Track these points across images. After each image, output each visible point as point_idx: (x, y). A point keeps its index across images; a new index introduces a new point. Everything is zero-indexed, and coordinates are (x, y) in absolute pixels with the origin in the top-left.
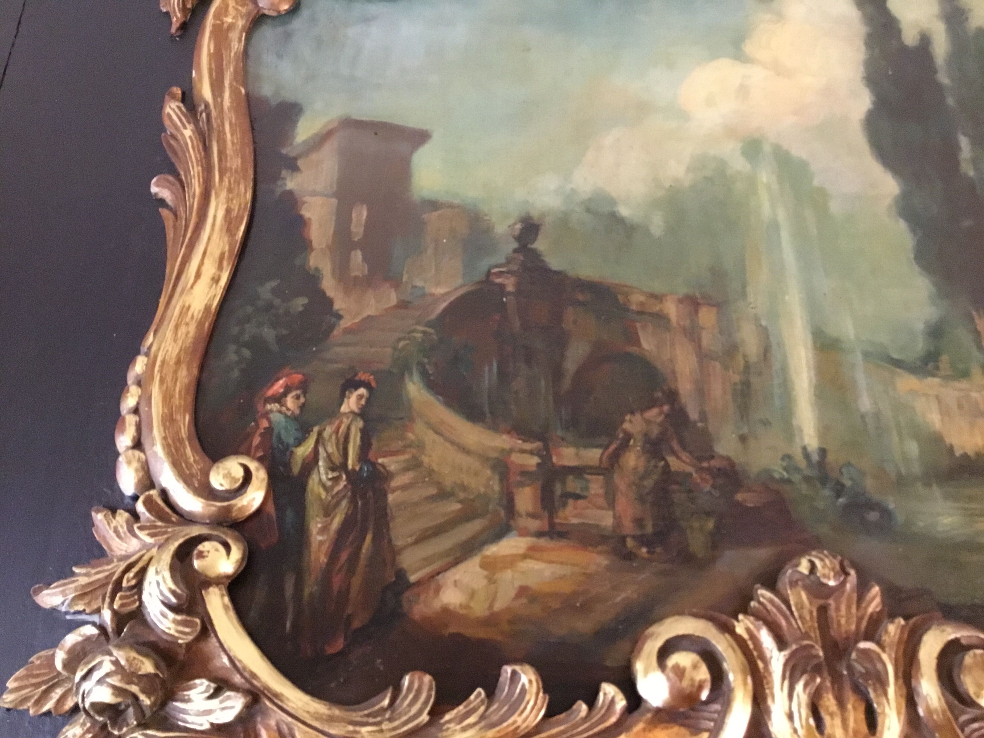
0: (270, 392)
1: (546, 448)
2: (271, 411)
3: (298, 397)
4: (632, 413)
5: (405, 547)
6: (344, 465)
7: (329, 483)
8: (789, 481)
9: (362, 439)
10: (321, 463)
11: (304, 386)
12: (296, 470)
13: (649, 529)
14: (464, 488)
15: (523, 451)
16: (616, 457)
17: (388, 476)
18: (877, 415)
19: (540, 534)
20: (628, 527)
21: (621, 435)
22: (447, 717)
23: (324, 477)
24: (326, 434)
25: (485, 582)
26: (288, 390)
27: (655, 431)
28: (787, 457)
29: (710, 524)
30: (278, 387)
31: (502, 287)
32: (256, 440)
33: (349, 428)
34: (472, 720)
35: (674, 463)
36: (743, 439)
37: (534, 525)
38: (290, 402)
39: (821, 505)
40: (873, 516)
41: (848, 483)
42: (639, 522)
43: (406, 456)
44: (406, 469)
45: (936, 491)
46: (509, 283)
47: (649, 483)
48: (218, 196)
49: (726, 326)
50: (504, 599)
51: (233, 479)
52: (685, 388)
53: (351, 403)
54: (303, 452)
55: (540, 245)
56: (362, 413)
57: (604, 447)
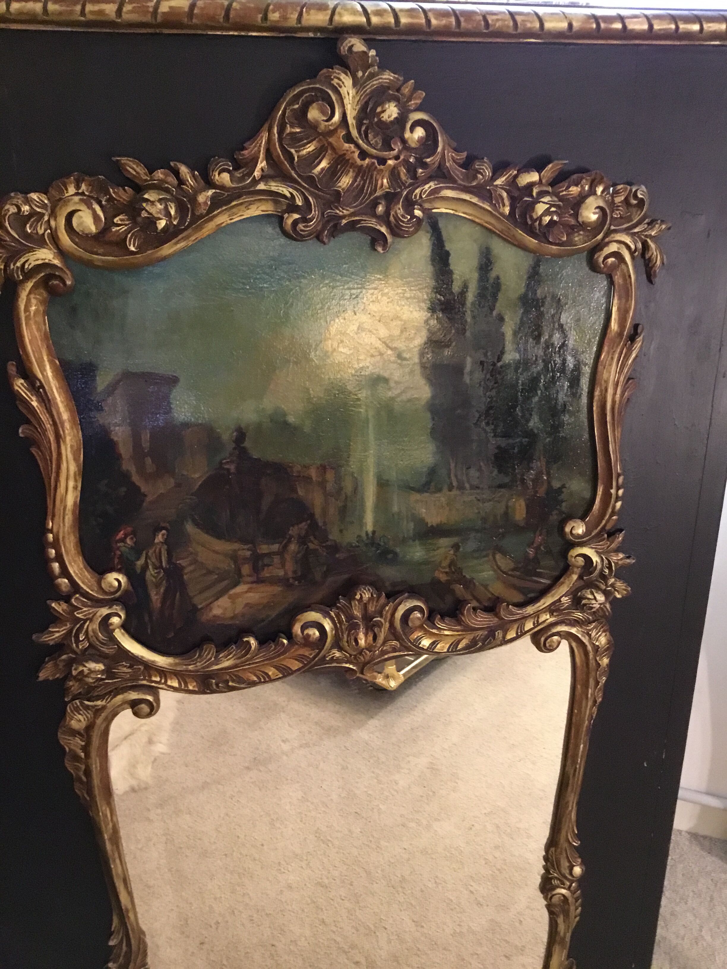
0: (118, 538)
1: (255, 547)
2: (120, 546)
3: (132, 539)
4: (293, 525)
5: (194, 596)
6: (161, 567)
7: (156, 575)
8: (358, 547)
9: (168, 554)
10: (150, 567)
11: (134, 533)
12: (139, 571)
13: (299, 573)
14: (218, 568)
15: (244, 549)
16: (285, 547)
17: (182, 568)
18: (399, 513)
19: (252, 583)
20: (290, 574)
21: (288, 537)
22: (221, 656)
23: (153, 572)
24: (150, 554)
25: (230, 604)
26: (126, 536)
27: (303, 533)
28: (359, 536)
29: (325, 569)
30: (121, 534)
31: (228, 470)
32: (116, 561)
33: (160, 550)
34: (231, 656)
35: (311, 546)
36: (341, 531)
37: (249, 579)
38: (128, 541)
39: (370, 554)
40: (390, 556)
41: (382, 544)
42: (295, 572)
43: (189, 559)
44: (190, 565)
45: (417, 542)
46: (232, 468)
47: (299, 555)
48: (64, 442)
49: (339, 479)
50: (239, 609)
51: (114, 587)
52: (318, 511)
53: (159, 538)
54: (140, 562)
55: (247, 444)
56: (166, 542)
57: (280, 543)
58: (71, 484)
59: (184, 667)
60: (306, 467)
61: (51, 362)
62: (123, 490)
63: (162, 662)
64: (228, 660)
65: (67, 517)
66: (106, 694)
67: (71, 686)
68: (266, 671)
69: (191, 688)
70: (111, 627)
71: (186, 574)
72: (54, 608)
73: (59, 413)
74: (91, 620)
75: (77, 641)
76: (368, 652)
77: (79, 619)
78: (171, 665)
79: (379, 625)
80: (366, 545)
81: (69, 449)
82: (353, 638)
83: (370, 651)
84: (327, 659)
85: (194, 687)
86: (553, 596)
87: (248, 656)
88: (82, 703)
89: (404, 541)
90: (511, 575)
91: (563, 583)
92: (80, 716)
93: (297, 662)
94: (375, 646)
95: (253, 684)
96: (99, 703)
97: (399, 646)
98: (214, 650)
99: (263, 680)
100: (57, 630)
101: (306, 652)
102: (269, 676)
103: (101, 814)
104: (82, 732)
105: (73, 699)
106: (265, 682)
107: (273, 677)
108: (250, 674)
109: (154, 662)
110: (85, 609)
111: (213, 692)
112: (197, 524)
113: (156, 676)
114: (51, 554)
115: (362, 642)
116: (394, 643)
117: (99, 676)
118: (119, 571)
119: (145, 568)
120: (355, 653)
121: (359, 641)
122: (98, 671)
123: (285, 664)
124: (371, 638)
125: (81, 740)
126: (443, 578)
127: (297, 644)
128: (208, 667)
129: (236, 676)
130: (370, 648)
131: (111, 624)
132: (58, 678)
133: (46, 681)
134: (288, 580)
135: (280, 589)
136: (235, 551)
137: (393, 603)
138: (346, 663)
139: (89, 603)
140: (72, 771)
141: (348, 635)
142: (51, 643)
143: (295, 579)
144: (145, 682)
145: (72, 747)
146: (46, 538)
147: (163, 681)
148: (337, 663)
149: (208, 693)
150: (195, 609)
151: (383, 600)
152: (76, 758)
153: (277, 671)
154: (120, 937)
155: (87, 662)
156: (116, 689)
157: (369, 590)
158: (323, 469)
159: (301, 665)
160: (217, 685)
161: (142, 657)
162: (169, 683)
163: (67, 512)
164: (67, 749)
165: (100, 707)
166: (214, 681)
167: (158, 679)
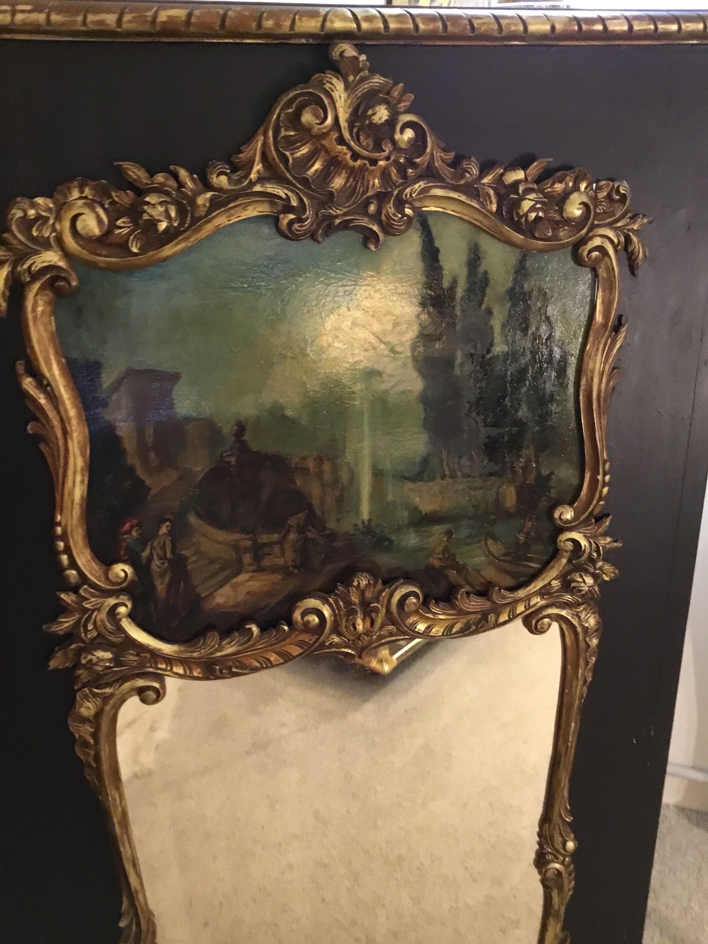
0: (123, 530)
2: (126, 538)
3: (137, 531)
4: (292, 516)
6: (166, 557)
7: (160, 565)
8: (355, 535)
9: (172, 544)
10: (155, 558)
11: (139, 525)
12: (144, 561)
13: (298, 562)
15: (245, 539)
16: (285, 536)
17: (186, 558)
19: (253, 572)
20: (290, 563)
21: (287, 526)
22: (224, 643)
23: (157, 563)
24: (154, 545)
25: (233, 592)
26: (132, 528)
27: (302, 522)
29: (323, 557)
30: (127, 526)
31: (229, 463)
33: (164, 540)
34: (234, 643)
35: (310, 535)
36: (338, 520)
37: (252, 568)
38: (134, 533)
41: (378, 532)
42: (294, 561)
43: (193, 549)
45: (411, 529)
46: (233, 460)
47: (298, 544)
48: (72, 438)
49: (335, 470)
50: (241, 597)
51: (121, 578)
52: (315, 502)
53: (164, 529)
54: (145, 554)
55: (246, 437)
56: (170, 533)
57: (280, 532)
58: (79, 478)
59: (189, 654)
60: (304, 458)
61: (59, 362)
62: (128, 484)
63: (168, 650)
64: (231, 647)
65: (74, 511)
66: (114, 682)
67: (80, 675)
68: (268, 657)
69: (195, 674)
70: (118, 617)
71: (190, 564)
72: (62, 599)
73: (66, 410)
74: (99, 610)
75: (86, 631)
76: (366, 637)
77: (86, 610)
78: (175, 652)
79: (376, 610)
80: (363, 533)
81: (76, 445)
82: (351, 623)
83: (368, 636)
84: (327, 644)
85: (199, 673)
86: (543, 579)
87: (250, 643)
88: (90, 691)
89: (399, 529)
90: (503, 561)
91: (553, 567)
92: (89, 704)
93: (297, 648)
94: (372, 632)
95: (255, 670)
96: (108, 690)
97: (395, 631)
98: (217, 637)
99: (264, 666)
100: (66, 620)
101: (306, 637)
102: (270, 662)
103: (110, 799)
104: (92, 719)
105: (84, 687)
106: (267, 667)
107: (274, 663)
108: (252, 660)
109: (159, 649)
110: (93, 599)
111: (217, 678)
112: (199, 516)
113: (162, 664)
114: (60, 547)
115: (360, 627)
116: (391, 627)
117: (107, 664)
118: (125, 562)
119: (150, 559)
120: (352, 638)
121: (357, 626)
122: (107, 659)
123: (286, 649)
124: (368, 623)
125: (91, 727)
126: (436, 563)
127: (297, 630)
128: (211, 654)
129: (237, 661)
130: (367, 633)
131: (119, 614)
132: (68, 667)
133: (56, 670)
134: (288, 568)
135: (280, 577)
137: (389, 588)
138: (345, 648)
139: (97, 593)
140: (82, 757)
141: (346, 621)
142: (61, 633)
143: (295, 567)
144: (151, 670)
145: (82, 734)
146: (55, 531)
147: (169, 668)
148: (336, 648)
149: (213, 679)
150: (198, 599)
151: (379, 586)
152: (86, 744)
153: (278, 657)
154: (130, 917)
155: (95, 651)
156: (123, 676)
157: (366, 577)
158: (320, 460)
159: (302, 651)
160: (221, 671)
161: (149, 645)
162: (175, 670)
163: (74, 506)
164: (77, 735)
165: (109, 694)
166: (217, 667)
167: (163, 666)
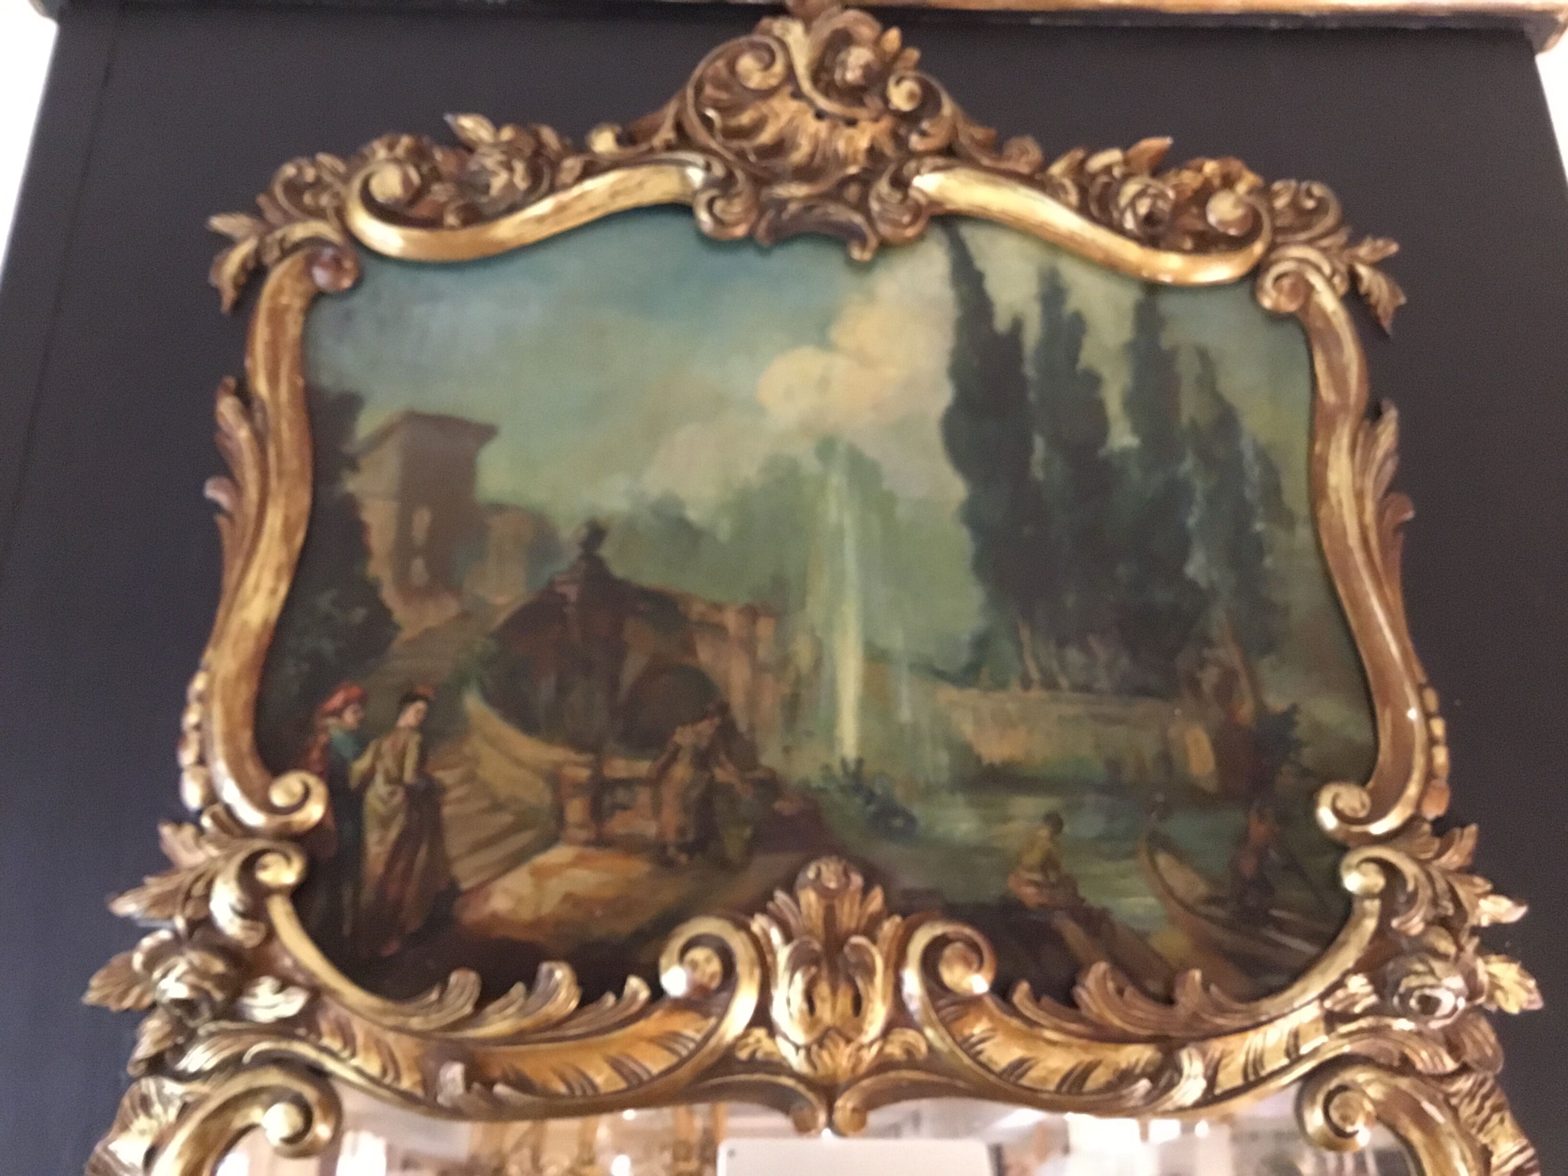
0: (329, 706)
2: (329, 726)
3: (355, 712)
4: (684, 724)
5: (457, 858)
6: (401, 780)
7: (386, 797)
8: (824, 791)
9: (419, 753)
10: (379, 777)
11: (362, 700)
12: (354, 783)
13: (690, 837)
14: (518, 800)
15: (576, 764)
16: (665, 769)
17: (443, 789)
18: (915, 726)
19: (587, 843)
20: (671, 836)
21: (671, 747)
23: (381, 791)
24: (383, 749)
25: (533, 889)
28: (827, 768)
30: (337, 700)
31: (563, 596)
32: (316, 755)
33: (406, 741)
34: (511, 1010)
35: (719, 775)
36: (787, 750)
37: (583, 835)
38: (349, 717)
39: (851, 812)
40: (898, 822)
41: (879, 791)
42: (681, 831)
44: (462, 783)
45: (960, 798)
49: (782, 641)
51: (293, 796)
52: (737, 699)
53: (410, 716)
54: (361, 765)
55: (606, 551)
56: (422, 728)
57: (655, 759)
59: (401, 1019)
60: (719, 607)
64: (503, 1020)
68: (590, 1072)
69: (407, 1087)
76: (842, 1043)
78: (371, 1008)
83: (847, 1040)
84: (742, 1056)
89: (929, 792)
93: (664, 1053)
97: (923, 1048)
98: (474, 989)
99: (580, 1097)
101: (687, 1024)
102: (596, 1091)
106: (589, 1110)
107: (607, 1096)
108: (551, 1075)
109: (335, 991)
110: (224, 838)
112: (489, 698)
114: (191, 720)
115: (825, 1009)
116: (910, 1036)
119: (368, 778)
120: (806, 1040)
121: (818, 1003)
123: (636, 1056)
126: (1029, 894)
127: (668, 997)
128: (454, 1027)
129: (513, 1069)
130: (844, 1030)
135: (645, 867)
136: (558, 766)
137: (902, 918)
138: (788, 1076)
141: (790, 985)
144: (307, 1050)
146: (192, 681)
147: (347, 1053)
150: (453, 892)
151: (876, 901)
158: (752, 613)
159: (674, 1060)
163: (246, 634)
165: (195, 1098)
167: (336, 1045)
